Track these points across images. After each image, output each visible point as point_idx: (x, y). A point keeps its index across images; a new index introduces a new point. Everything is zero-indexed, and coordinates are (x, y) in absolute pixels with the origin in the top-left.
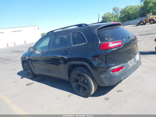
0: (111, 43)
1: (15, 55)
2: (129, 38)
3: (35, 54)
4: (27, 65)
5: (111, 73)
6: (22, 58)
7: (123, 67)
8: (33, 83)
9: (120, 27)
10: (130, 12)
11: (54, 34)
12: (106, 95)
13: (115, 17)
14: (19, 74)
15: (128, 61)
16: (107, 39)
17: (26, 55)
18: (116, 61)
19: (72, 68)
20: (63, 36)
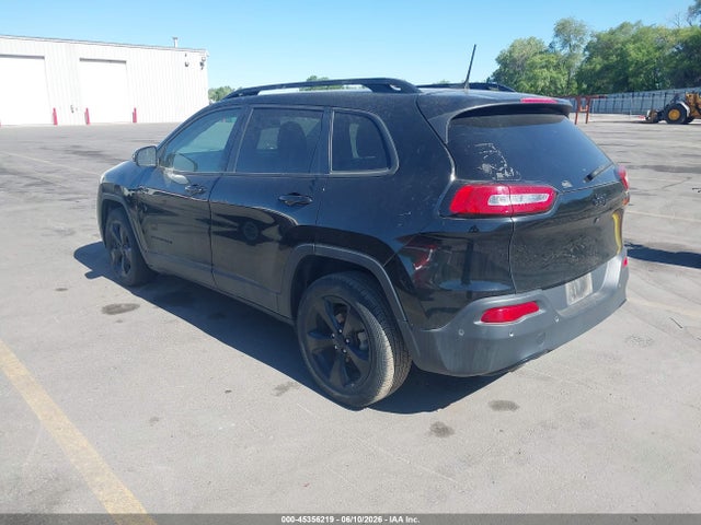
0: (504, 192)
1: (78, 166)
2: (590, 177)
3: (163, 180)
4: (120, 223)
5: (479, 323)
6: (103, 188)
7: (539, 304)
8: (133, 307)
9: (560, 121)
10: (633, 54)
11: (256, 106)
12: (441, 415)
13: (557, 67)
14: (82, 255)
15: (564, 283)
16: (486, 168)
17: (121, 176)
18: (508, 275)
19: (310, 273)
20: (298, 120)
